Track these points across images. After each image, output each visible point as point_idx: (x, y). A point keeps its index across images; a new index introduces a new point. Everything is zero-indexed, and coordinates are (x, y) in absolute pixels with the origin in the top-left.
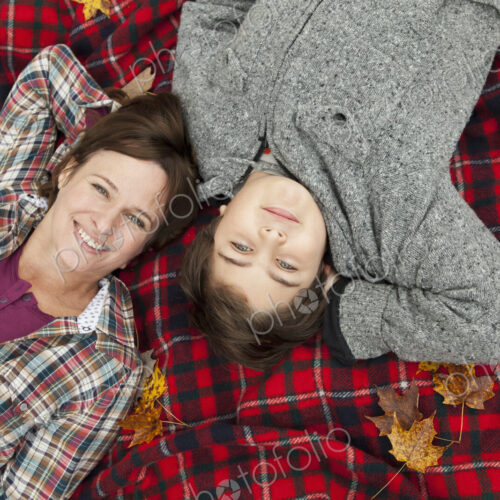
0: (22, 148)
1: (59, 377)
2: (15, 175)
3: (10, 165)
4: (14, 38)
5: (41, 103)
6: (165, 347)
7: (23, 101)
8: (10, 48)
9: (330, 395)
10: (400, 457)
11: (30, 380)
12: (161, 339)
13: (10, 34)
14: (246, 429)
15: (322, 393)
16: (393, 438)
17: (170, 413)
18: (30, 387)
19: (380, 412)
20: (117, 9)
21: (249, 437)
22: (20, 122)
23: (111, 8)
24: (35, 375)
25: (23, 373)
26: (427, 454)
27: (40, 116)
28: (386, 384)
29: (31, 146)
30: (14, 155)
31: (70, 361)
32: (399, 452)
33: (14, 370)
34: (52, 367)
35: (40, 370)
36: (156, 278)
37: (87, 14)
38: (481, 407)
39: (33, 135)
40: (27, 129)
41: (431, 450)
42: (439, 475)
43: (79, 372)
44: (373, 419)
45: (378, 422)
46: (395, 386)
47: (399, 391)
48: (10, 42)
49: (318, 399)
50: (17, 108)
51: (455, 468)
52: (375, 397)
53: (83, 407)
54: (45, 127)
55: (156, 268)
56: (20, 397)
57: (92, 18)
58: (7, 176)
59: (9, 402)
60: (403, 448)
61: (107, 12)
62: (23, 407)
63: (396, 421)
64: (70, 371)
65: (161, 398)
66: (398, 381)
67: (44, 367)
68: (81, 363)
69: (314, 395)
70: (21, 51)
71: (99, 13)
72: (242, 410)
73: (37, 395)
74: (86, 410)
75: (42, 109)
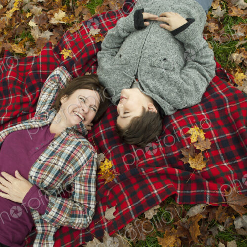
0: (49, 99)
1: (73, 157)
2: (47, 108)
3: (45, 105)
4: (42, 67)
5: (55, 84)
6: (109, 152)
7: (49, 84)
8: (40, 71)
9: (166, 155)
10: (193, 167)
11: (64, 161)
12: (107, 149)
13: (41, 66)
14: (142, 169)
15: (163, 155)
16: (190, 162)
17: (115, 172)
18: (64, 163)
19: (183, 156)
20: (74, 56)
21: (143, 172)
22: (48, 91)
23: (72, 55)
24: (65, 159)
25: (61, 160)
26: (201, 164)
27: (55, 89)
28: (183, 147)
29: (52, 98)
30: (46, 101)
31: (75, 152)
32: (192, 166)
33: (57, 160)
34: (69, 155)
35: (66, 157)
36: (101, 131)
37: (65, 58)
38: (210, 148)
39: (52, 95)
40: (51, 93)
41: (203, 163)
42: (206, 172)
43: (79, 154)
44: (181, 159)
45: (183, 160)
46: (185, 147)
47: (187, 148)
48: (41, 69)
49: (162, 157)
50: (47, 86)
51: (210, 168)
52: (181, 152)
53: (83, 168)
54: (56, 92)
55: (100, 129)
56: (62, 168)
57: (66, 59)
58: (44, 108)
59: (60, 170)
60: (194, 164)
61: (71, 57)
62: (64, 171)
63: (190, 156)
64: (76, 155)
65: (112, 168)
66: (186, 146)
67: (67, 156)
68: (78, 151)
69: (161, 156)
70: (44, 71)
71: (68, 57)
72: (138, 165)
73: (67, 165)
74: (85, 169)
75: (56, 86)
